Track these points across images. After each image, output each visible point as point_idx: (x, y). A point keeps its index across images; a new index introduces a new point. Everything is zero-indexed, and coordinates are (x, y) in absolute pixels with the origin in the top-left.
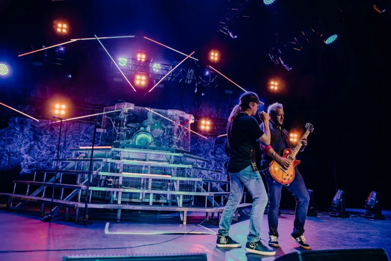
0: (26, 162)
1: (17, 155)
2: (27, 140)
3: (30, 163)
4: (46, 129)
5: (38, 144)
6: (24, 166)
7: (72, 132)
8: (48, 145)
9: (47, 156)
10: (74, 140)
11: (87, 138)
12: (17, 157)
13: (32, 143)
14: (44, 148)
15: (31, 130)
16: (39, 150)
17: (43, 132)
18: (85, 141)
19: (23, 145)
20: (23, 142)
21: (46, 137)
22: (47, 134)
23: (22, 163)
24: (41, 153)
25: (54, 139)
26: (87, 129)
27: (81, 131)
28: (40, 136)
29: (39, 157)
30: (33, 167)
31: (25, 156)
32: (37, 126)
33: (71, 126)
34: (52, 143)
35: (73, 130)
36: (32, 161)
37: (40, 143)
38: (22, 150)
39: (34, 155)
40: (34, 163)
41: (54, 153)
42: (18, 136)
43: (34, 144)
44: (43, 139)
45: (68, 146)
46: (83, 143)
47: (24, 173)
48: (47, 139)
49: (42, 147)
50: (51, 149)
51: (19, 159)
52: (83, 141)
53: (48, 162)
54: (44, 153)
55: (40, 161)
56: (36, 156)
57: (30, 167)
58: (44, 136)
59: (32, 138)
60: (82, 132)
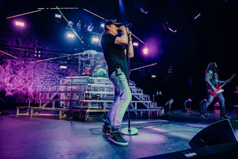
0: (9, 88)
1: (2, 84)
2: (9, 74)
3: (12, 89)
4: (21, 67)
5: (16, 76)
6: (8, 91)
7: (38, 69)
8: (22, 77)
9: (23, 84)
10: (39, 74)
11: (47, 72)
12: (2, 85)
13: (13, 76)
14: (20, 79)
15: (10, 67)
16: (17, 80)
17: (19, 68)
18: (46, 74)
19: (6, 77)
20: (6, 75)
21: (21, 72)
22: (22, 70)
23: (6, 89)
24: (18, 82)
25: (26, 73)
26: (47, 67)
27: (43, 68)
28: (18, 71)
29: (17, 85)
30: (14, 91)
31: (8, 84)
32: (15, 65)
33: (37, 65)
34: (25, 76)
35: (39, 67)
36: (13, 87)
37: (17, 76)
38: (6, 80)
39: (14, 83)
40: (14, 88)
41: (27, 82)
42: (2, 71)
43: (14, 76)
44: (19, 73)
45: (36, 77)
46: (45, 75)
47: (8, 96)
48: (22, 73)
49: (18, 78)
50: (25, 79)
51: (4, 86)
52: (45, 74)
53: (23, 87)
54: (20, 82)
55: (18, 87)
56: (15, 84)
57: (12, 91)
58: (20, 71)
59: (12, 72)
60: (45, 68)
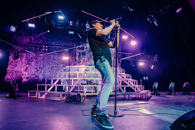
0: (25, 76)
1: (19, 72)
2: (24, 64)
3: (27, 76)
4: (34, 59)
5: (30, 66)
6: (24, 78)
7: (46, 60)
8: (35, 67)
9: (35, 72)
10: (47, 64)
11: (54, 62)
12: (20, 73)
13: (27, 66)
14: (33, 68)
15: (26, 59)
16: (31, 70)
17: (32, 60)
18: (53, 64)
19: (22, 67)
20: (23, 66)
21: (34, 63)
22: (34, 61)
23: (23, 77)
24: (32, 71)
25: (37, 64)
26: (54, 58)
27: (51, 59)
28: (31, 63)
29: (31, 73)
30: (28, 78)
31: (24, 73)
32: (29, 57)
33: (46, 57)
34: (37, 66)
35: (47, 59)
36: (28, 75)
37: (31, 66)
38: (23, 69)
39: (28, 72)
40: (28, 76)
41: (38, 71)
42: (20, 63)
43: (28, 66)
44: (32, 64)
45: (45, 67)
46: (52, 65)
47: (24, 82)
48: (34, 64)
49: (32, 68)
50: (36, 69)
51: (21, 74)
52: (52, 64)
53: (36, 75)
54: (33, 71)
55: (31, 75)
56: (29, 73)
57: (27, 78)
58: (33, 62)
59: (27, 63)
60: (51, 60)
